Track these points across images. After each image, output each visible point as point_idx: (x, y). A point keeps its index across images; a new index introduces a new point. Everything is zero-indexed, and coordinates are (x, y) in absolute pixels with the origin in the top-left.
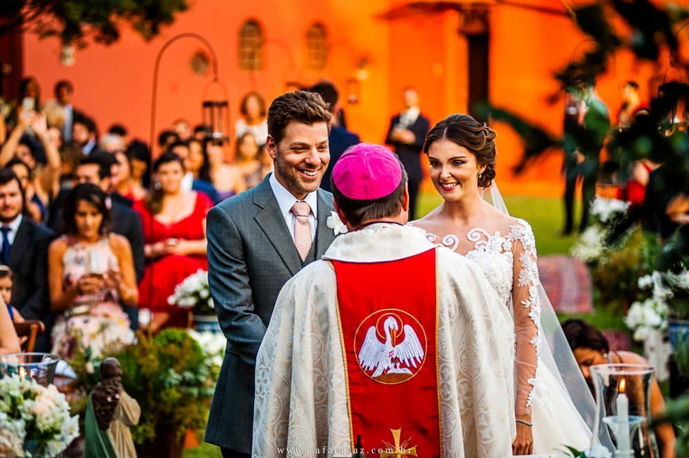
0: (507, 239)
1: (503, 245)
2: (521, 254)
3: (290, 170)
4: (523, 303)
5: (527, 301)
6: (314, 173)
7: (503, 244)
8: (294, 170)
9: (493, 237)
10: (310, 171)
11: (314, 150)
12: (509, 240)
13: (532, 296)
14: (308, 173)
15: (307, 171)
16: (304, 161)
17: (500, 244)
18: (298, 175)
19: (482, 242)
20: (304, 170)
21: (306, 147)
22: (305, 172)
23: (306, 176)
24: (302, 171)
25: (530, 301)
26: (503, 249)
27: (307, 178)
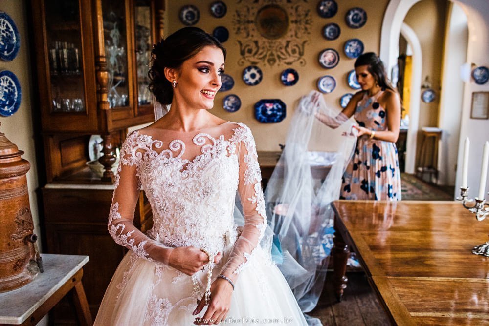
0: (231, 142)
1: (228, 149)
2: (245, 156)
4: (250, 199)
5: (253, 197)
7: (228, 147)
9: (218, 140)
12: (233, 143)
13: (257, 192)
17: (226, 148)
19: (208, 146)
25: (256, 197)
26: (228, 153)
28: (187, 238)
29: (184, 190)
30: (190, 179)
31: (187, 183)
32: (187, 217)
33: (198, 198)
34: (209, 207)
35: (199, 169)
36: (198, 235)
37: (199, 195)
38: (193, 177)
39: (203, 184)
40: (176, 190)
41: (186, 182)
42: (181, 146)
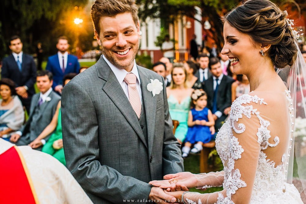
3: (108, 52)
6: (125, 53)
8: (111, 53)
10: (121, 52)
11: (121, 35)
14: (120, 53)
15: (119, 52)
16: (115, 45)
18: (114, 56)
20: (117, 51)
21: (113, 34)
22: (118, 53)
23: (119, 55)
24: (116, 52)
27: (120, 57)
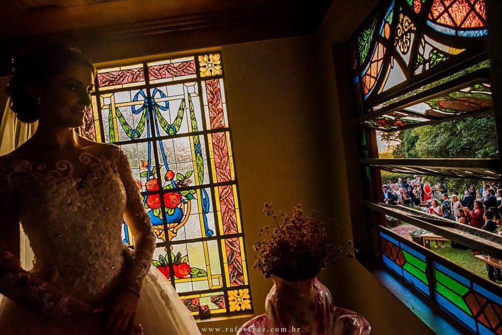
4: (137, 214)
19: (95, 164)
25: (142, 211)
28: (94, 261)
29: (85, 208)
30: (90, 196)
31: (87, 200)
32: (90, 238)
33: (99, 215)
34: (109, 223)
35: (95, 186)
36: (105, 254)
37: (99, 212)
38: (91, 193)
39: (103, 199)
40: (76, 209)
41: (85, 199)
42: (68, 165)
